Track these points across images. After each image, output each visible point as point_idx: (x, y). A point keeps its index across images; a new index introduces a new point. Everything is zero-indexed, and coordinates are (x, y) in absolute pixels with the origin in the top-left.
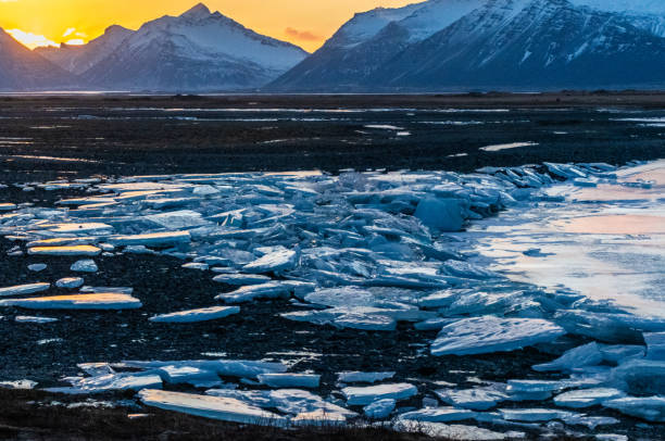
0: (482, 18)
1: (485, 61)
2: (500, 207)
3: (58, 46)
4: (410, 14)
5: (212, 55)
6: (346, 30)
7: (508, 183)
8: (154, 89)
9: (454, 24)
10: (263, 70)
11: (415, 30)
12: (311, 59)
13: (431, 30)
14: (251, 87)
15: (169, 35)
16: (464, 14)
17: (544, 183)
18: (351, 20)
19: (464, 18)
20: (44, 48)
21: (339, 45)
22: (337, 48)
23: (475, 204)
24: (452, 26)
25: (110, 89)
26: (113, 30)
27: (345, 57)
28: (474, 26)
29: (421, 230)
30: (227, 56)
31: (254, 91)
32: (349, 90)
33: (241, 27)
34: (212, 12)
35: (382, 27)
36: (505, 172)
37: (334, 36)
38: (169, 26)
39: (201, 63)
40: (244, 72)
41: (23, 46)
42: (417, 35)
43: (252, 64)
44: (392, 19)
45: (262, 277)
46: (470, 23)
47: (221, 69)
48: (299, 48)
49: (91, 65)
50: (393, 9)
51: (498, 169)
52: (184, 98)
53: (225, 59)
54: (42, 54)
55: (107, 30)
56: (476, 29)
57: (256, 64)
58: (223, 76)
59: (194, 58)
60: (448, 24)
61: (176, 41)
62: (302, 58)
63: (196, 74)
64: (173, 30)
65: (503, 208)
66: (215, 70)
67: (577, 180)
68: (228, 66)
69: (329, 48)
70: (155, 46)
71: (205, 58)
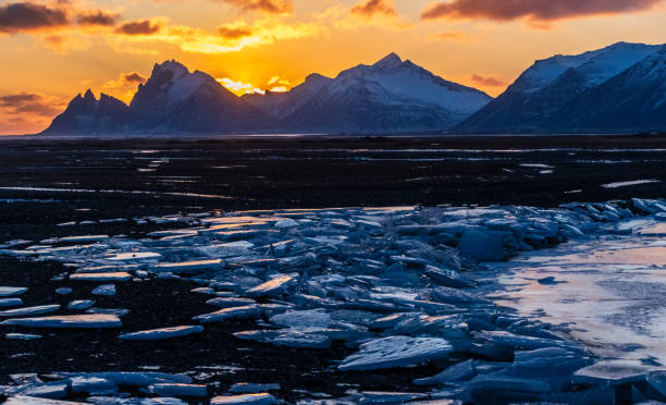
0: (655, 63)
1: (658, 104)
2: (560, 239)
3: (263, 92)
4: (588, 60)
5: (402, 100)
6: (528, 75)
7: (585, 217)
8: (350, 131)
9: (628, 70)
10: (450, 113)
11: (592, 75)
12: (495, 103)
13: (607, 75)
14: (438, 129)
15: (364, 82)
16: (639, 60)
17: (624, 218)
18: (531, 67)
19: (637, 64)
20: (251, 95)
21: (520, 90)
22: (518, 93)
23: (529, 236)
24: (625, 73)
25: (309, 131)
26: (313, 78)
27: (526, 102)
28: (648, 71)
29: (452, 260)
30: (417, 101)
31: (441, 132)
32: (529, 131)
33: (430, 74)
34: (403, 60)
35: (561, 72)
36: (585, 208)
37: (516, 81)
38: (363, 74)
39: (393, 108)
40: (432, 115)
41: (231, 93)
42: (594, 81)
43: (439, 108)
44: (569, 66)
45: (249, 300)
46: (644, 67)
47: (412, 113)
48: (483, 93)
49: (293, 110)
50: (572, 57)
51: (579, 204)
52: (373, 140)
53: (414, 104)
54: (248, 100)
55: (307, 78)
56: (650, 73)
57: (443, 108)
58: (412, 119)
59: (386, 103)
60: (622, 69)
61: (370, 88)
62: (485, 103)
63: (389, 118)
64: (367, 77)
65: (565, 240)
66: (406, 114)
67: (658, 215)
68: (417, 109)
69: (512, 93)
70: (351, 92)
71: (395, 103)
